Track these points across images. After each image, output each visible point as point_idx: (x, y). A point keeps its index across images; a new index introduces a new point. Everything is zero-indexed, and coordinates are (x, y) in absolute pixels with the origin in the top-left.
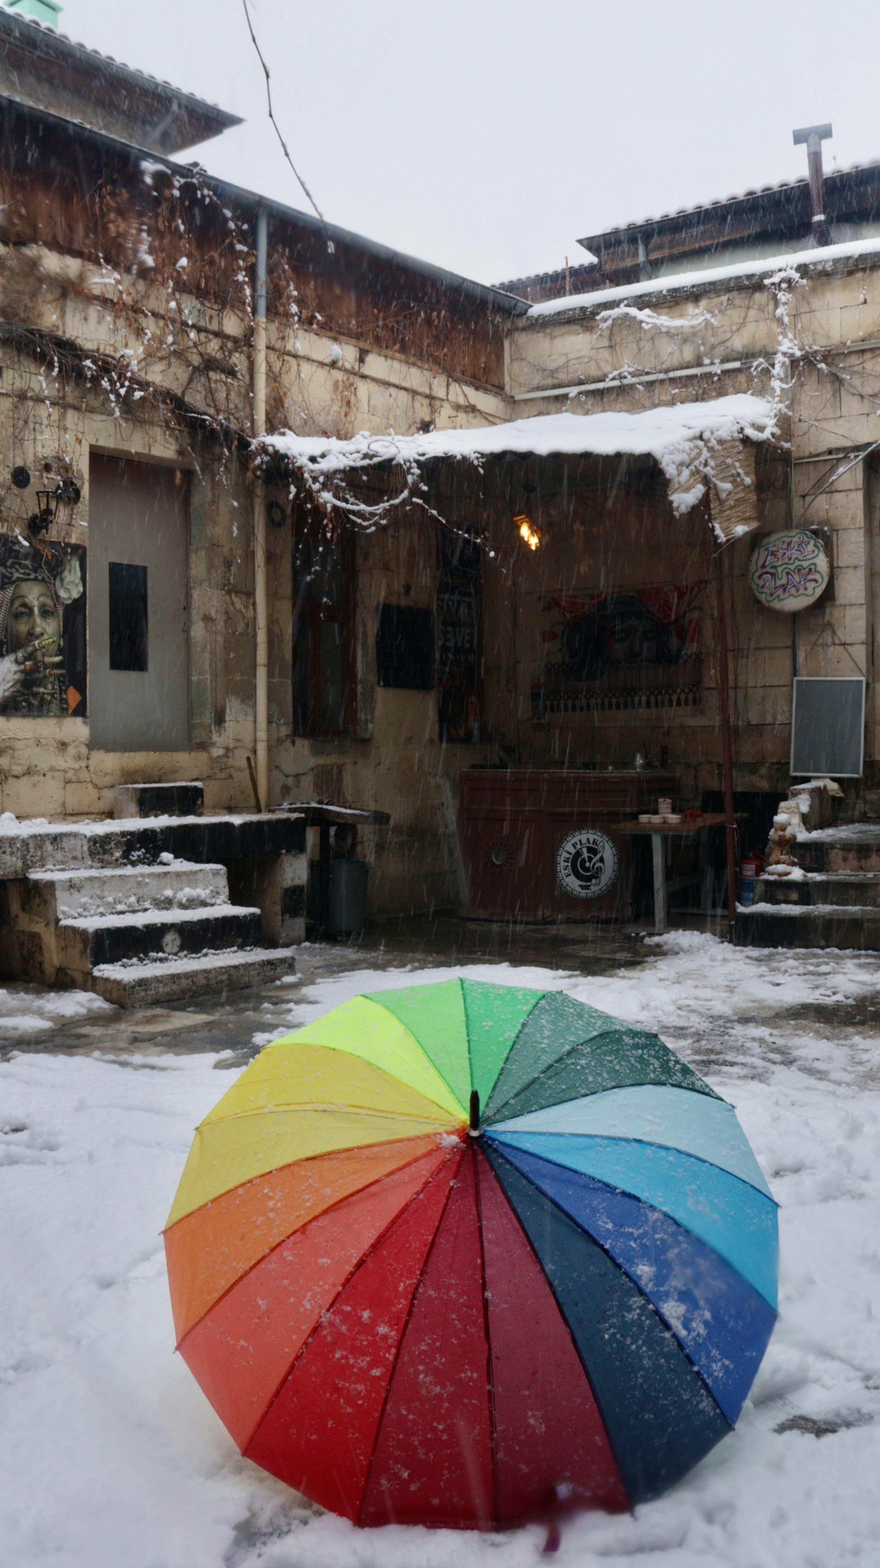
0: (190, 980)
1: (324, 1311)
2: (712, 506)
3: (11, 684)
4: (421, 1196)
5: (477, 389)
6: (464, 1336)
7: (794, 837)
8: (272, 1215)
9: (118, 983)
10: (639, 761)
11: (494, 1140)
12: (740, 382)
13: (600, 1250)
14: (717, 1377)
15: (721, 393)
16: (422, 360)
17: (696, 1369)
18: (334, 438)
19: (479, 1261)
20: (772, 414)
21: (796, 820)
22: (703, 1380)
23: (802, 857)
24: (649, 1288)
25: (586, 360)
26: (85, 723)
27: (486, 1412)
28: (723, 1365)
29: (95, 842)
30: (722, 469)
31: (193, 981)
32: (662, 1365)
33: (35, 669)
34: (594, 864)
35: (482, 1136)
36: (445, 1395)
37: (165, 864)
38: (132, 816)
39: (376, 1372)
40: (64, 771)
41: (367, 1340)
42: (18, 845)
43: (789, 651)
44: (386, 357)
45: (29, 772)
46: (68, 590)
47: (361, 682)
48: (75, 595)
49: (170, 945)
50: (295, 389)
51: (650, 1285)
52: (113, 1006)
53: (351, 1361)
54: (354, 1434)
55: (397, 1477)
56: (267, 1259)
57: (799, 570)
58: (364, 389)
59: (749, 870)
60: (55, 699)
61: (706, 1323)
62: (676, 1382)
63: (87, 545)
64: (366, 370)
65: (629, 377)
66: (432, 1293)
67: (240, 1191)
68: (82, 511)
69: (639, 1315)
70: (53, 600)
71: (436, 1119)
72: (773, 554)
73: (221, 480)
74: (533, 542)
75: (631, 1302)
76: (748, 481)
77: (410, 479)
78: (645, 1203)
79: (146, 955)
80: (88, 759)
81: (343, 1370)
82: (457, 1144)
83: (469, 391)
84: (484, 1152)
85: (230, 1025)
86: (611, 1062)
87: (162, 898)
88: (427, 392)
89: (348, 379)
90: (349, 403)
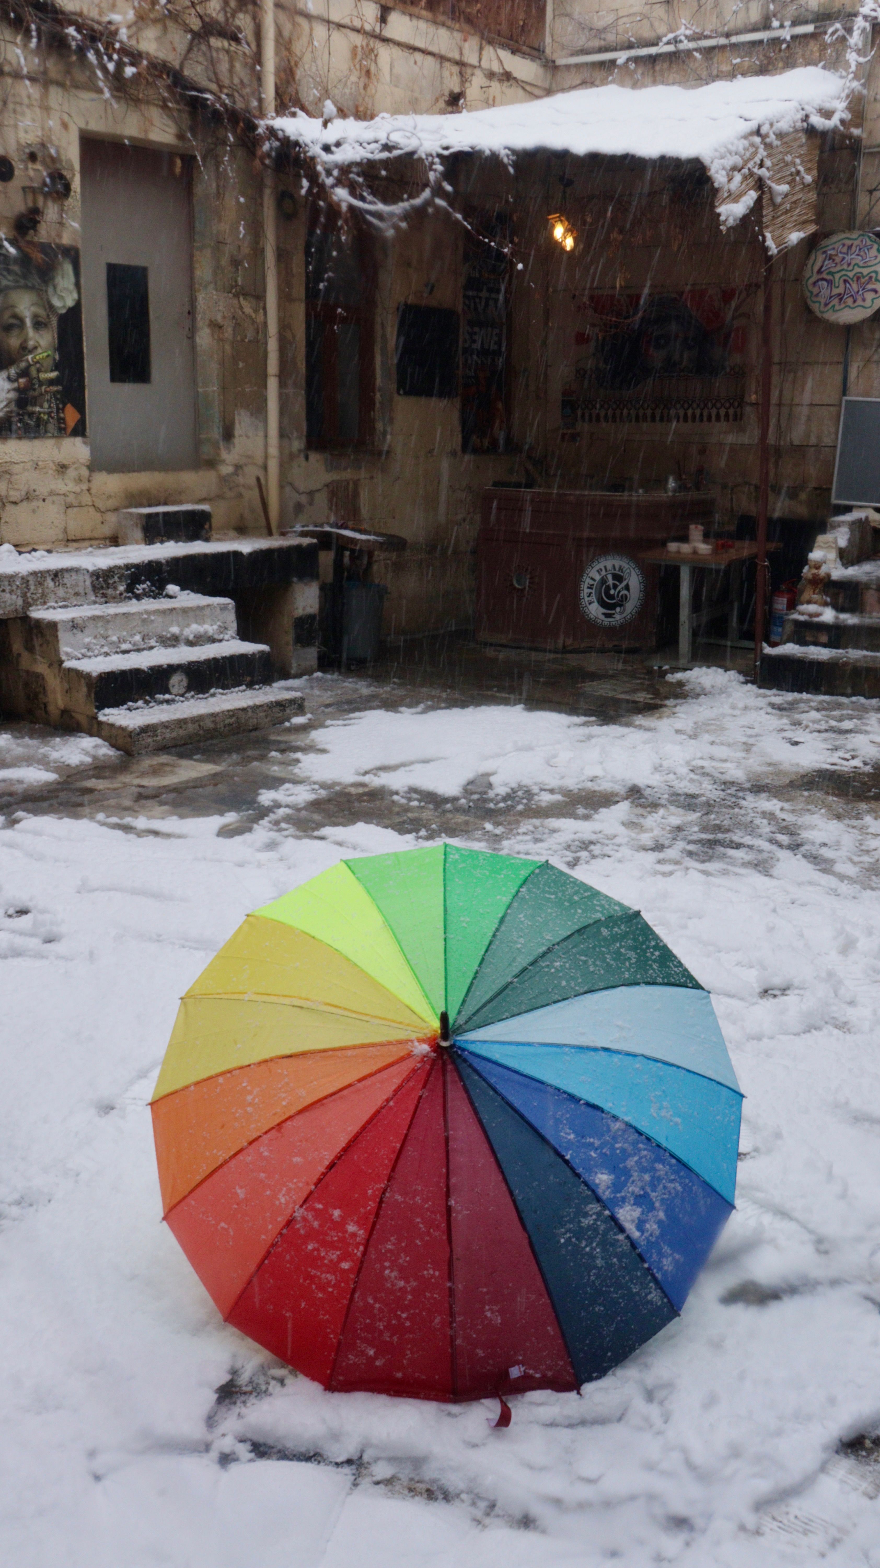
0: (197, 724)
1: (297, 1207)
2: (764, 213)
3: (5, 403)
4: (391, 1103)
5: (513, 52)
6: (427, 1238)
7: (828, 576)
8: (249, 1109)
9: (122, 729)
10: (671, 484)
11: (464, 1050)
12: (812, 51)
13: (560, 1160)
14: (666, 1271)
15: (790, 64)
16: (453, 19)
17: (646, 1265)
18: (352, 118)
19: (444, 1170)
20: (844, 95)
21: (832, 555)
22: (653, 1275)
23: (835, 597)
24: (606, 1195)
25: (638, 18)
26: (85, 443)
27: (446, 1305)
28: (674, 1259)
29: (98, 577)
30: (781, 168)
31: (199, 726)
32: (615, 1264)
33: (30, 386)
34: (619, 592)
35: (453, 1046)
36: (409, 1289)
37: (171, 597)
38: (137, 543)
39: (345, 1265)
40: (64, 495)
41: (337, 1236)
42: (18, 583)
43: (841, 368)
44: (411, 15)
45: (28, 498)
46: (61, 298)
47: (379, 390)
48: (70, 303)
49: (176, 687)
50: (307, 58)
51: (607, 1193)
52: (119, 753)
53: (323, 1254)
54: (324, 1315)
55: (363, 1353)
56: (245, 1152)
57: (858, 278)
58: (385, 54)
59: (781, 603)
60: (52, 418)
61: (660, 1223)
62: (627, 1278)
63: (80, 246)
64: (388, 33)
65: (686, 42)
66: (399, 1198)
67: (221, 1080)
68: (73, 207)
69: (595, 1220)
70: (45, 309)
71: (408, 1025)
72: (831, 258)
73: (225, 170)
74: (569, 243)
75: (588, 1208)
76: (808, 179)
77: (432, 176)
78: (608, 1113)
79: (152, 697)
80: (89, 481)
81: (314, 1260)
82: (428, 1053)
83: (505, 55)
84: (453, 1062)
85: (236, 779)
86: (585, 962)
87: (169, 635)
88: (457, 57)
89: (368, 45)
90: (368, 72)
